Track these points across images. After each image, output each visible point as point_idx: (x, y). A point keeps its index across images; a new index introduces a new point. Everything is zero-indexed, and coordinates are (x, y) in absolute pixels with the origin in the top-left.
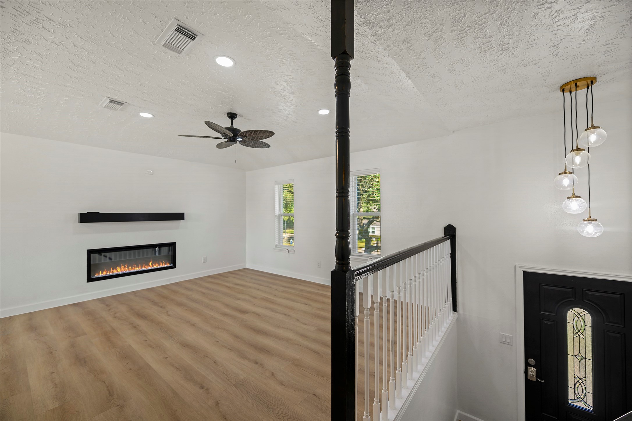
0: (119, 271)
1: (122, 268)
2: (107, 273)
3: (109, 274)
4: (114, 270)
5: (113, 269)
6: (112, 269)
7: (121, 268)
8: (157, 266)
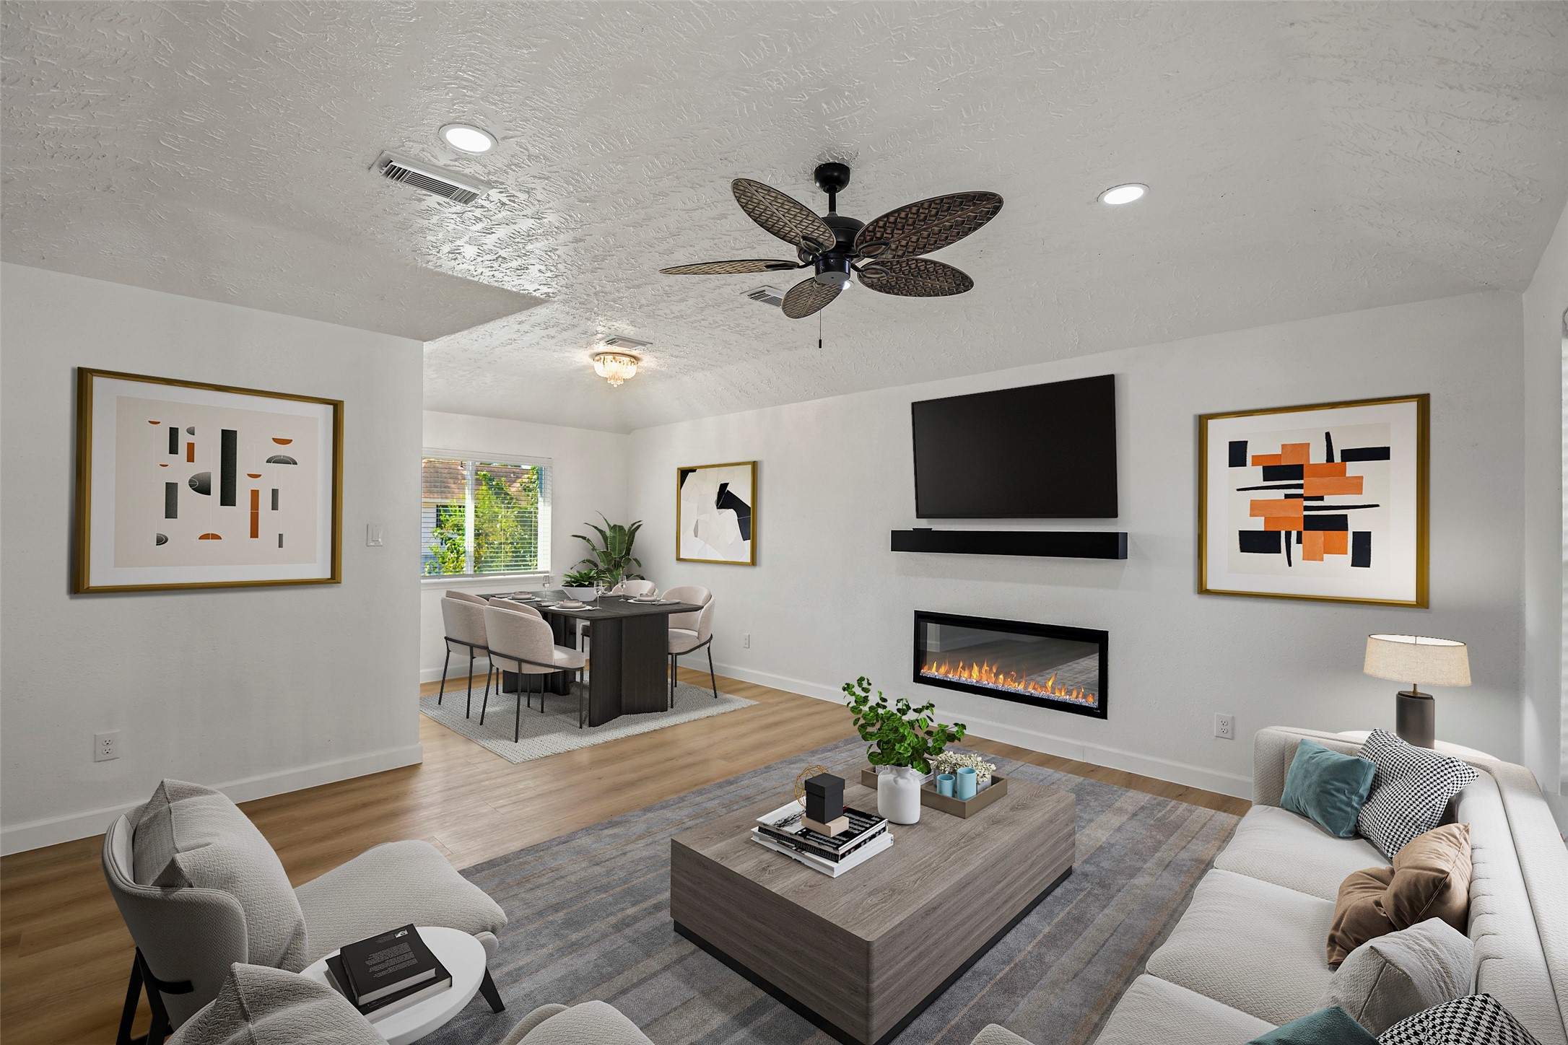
0: (975, 677)
1: (984, 671)
2: (948, 672)
3: (952, 677)
4: (964, 670)
5: (963, 668)
6: (961, 664)
7: (980, 672)
8: (1063, 694)
